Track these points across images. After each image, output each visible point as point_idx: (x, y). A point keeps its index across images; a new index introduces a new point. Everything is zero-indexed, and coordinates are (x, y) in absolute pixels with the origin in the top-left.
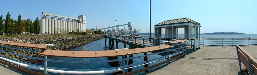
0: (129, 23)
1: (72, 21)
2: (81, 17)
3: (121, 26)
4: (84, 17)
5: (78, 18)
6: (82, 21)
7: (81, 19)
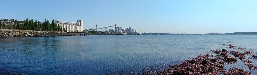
0: (116, 24)
1: (73, 24)
2: (79, 21)
3: (108, 27)
4: (82, 22)
5: (78, 22)
6: (80, 24)
7: (80, 23)
